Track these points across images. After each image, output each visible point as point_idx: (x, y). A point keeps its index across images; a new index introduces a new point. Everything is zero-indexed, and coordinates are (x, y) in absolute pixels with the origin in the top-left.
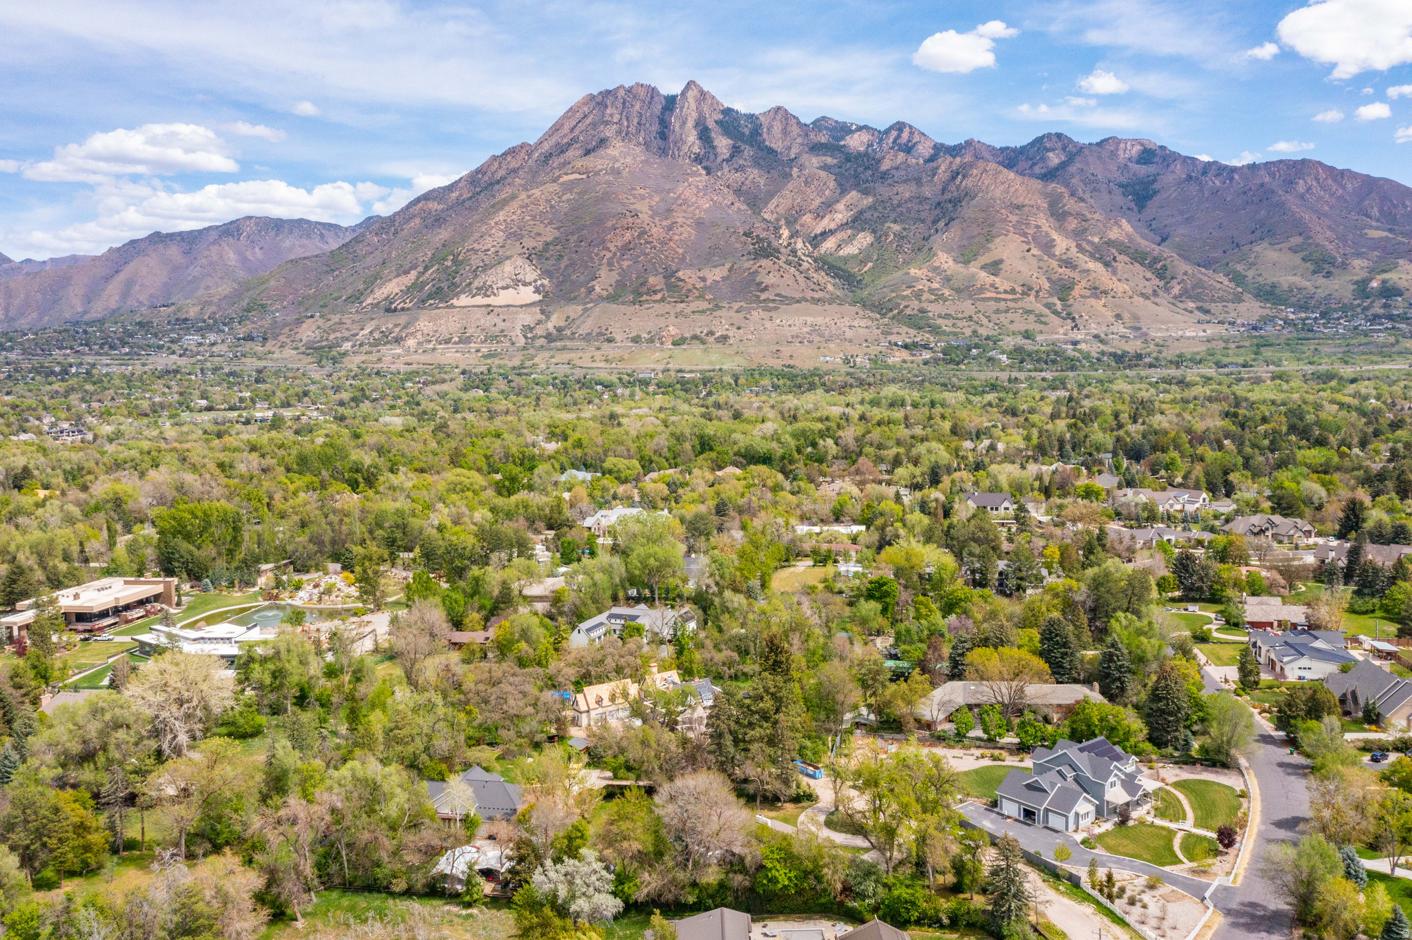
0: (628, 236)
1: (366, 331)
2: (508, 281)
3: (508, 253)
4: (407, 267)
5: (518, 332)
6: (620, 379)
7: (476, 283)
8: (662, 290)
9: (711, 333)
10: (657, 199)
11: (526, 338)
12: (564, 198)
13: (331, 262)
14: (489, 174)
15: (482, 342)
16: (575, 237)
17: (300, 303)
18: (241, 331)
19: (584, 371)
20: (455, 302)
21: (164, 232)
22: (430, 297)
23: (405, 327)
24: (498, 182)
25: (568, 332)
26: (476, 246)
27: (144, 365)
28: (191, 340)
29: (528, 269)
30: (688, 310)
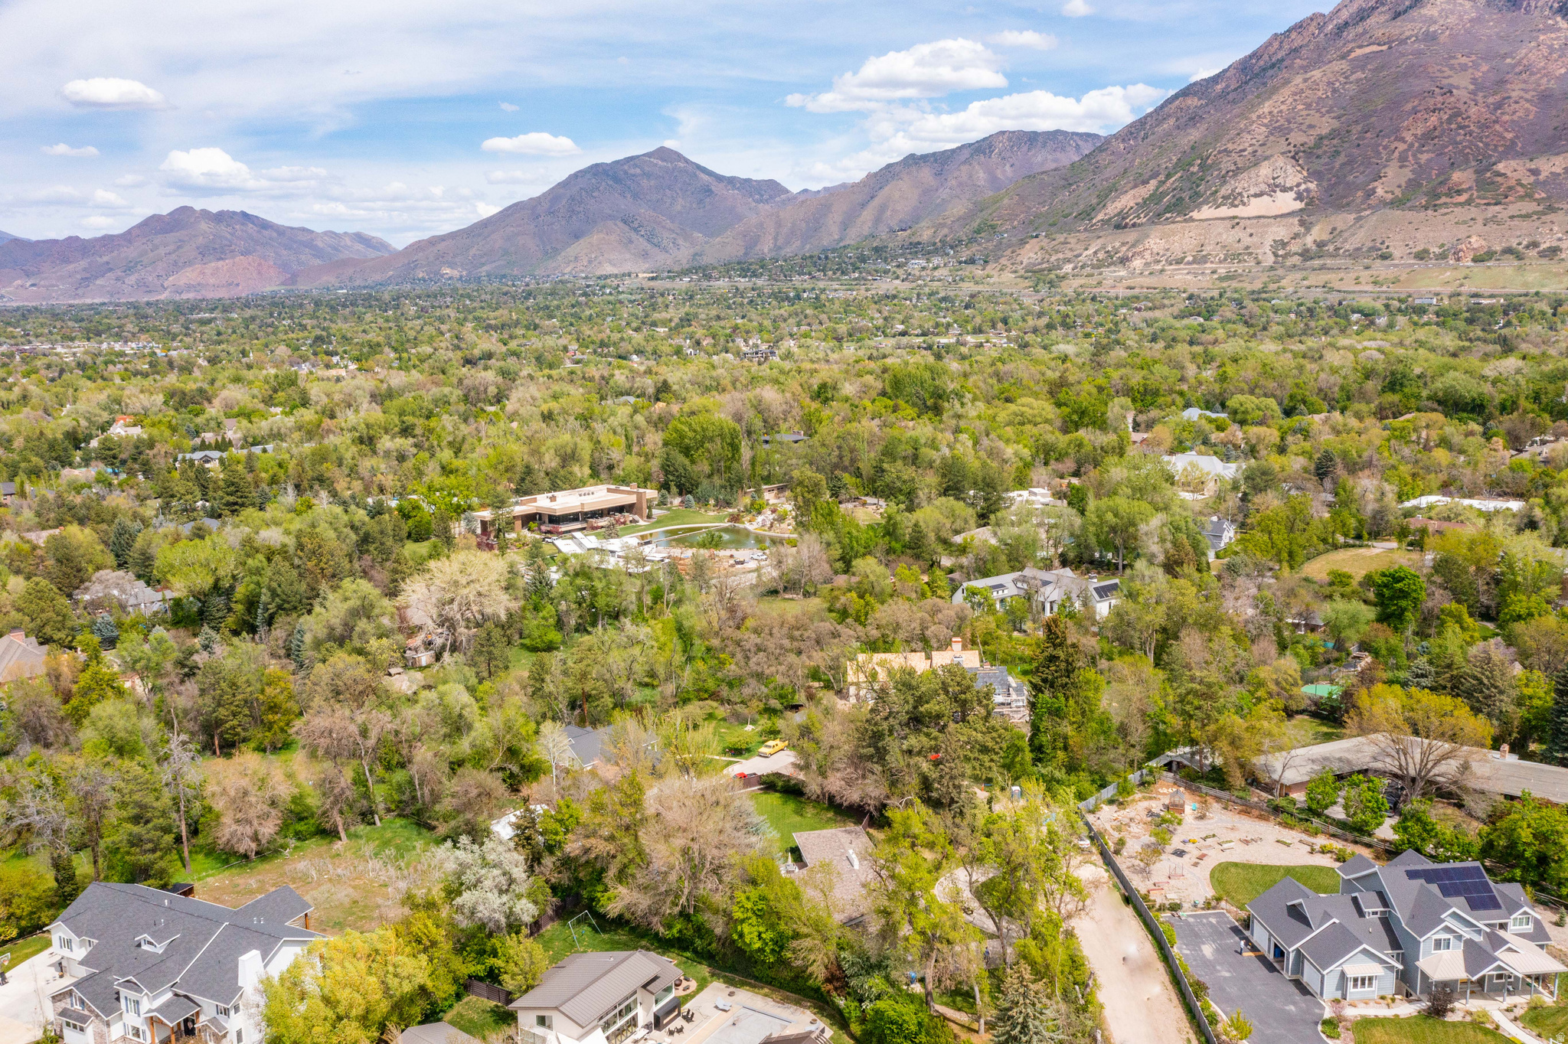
0: (1433, 120)
1: (1090, 252)
2: (1264, 187)
3: (1268, 153)
4: (1146, 177)
5: (1267, 249)
6: (1387, 306)
7: (1223, 192)
8: (1470, 188)
9: (1534, 245)
10: (1485, 68)
11: (1276, 255)
12: (1353, 78)
13: (1069, 178)
14: (1266, 57)
15: (1220, 262)
16: (1359, 128)
17: (1031, 222)
18: (965, 255)
19: (1341, 296)
20: (1195, 214)
21: (919, 154)
22: (1168, 210)
23: (1133, 246)
24: (1273, 66)
25: (1331, 248)
26: (1230, 146)
27: (867, 290)
28: (916, 264)
29: (1290, 170)
30: (1505, 214)
